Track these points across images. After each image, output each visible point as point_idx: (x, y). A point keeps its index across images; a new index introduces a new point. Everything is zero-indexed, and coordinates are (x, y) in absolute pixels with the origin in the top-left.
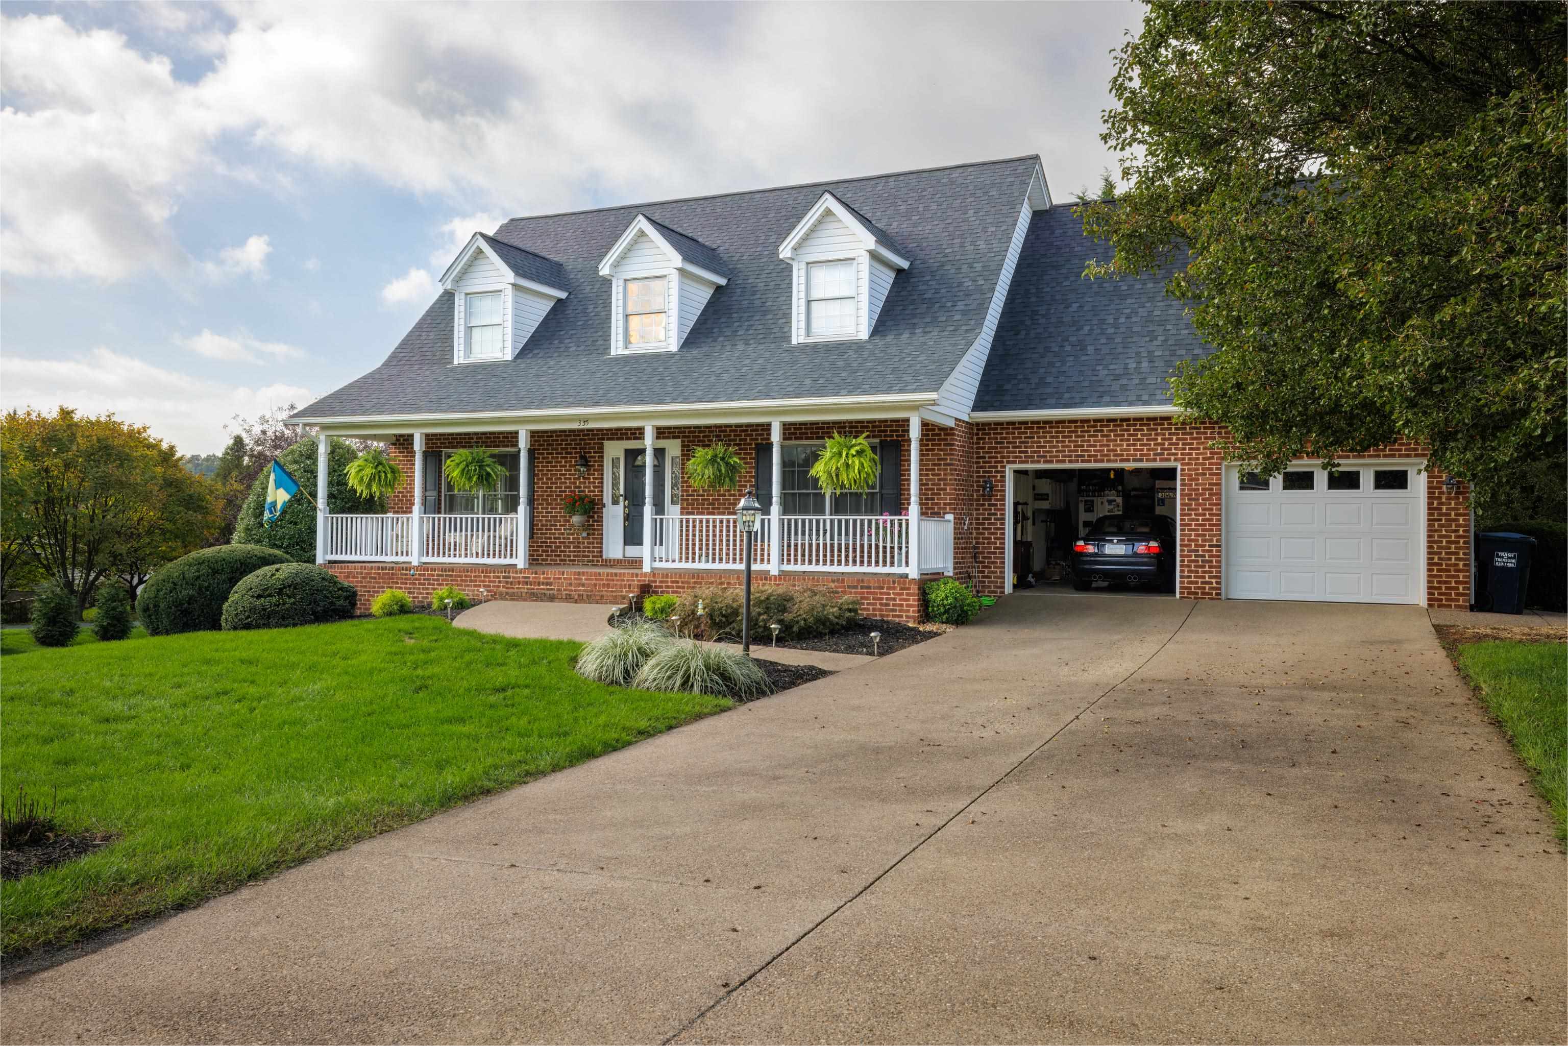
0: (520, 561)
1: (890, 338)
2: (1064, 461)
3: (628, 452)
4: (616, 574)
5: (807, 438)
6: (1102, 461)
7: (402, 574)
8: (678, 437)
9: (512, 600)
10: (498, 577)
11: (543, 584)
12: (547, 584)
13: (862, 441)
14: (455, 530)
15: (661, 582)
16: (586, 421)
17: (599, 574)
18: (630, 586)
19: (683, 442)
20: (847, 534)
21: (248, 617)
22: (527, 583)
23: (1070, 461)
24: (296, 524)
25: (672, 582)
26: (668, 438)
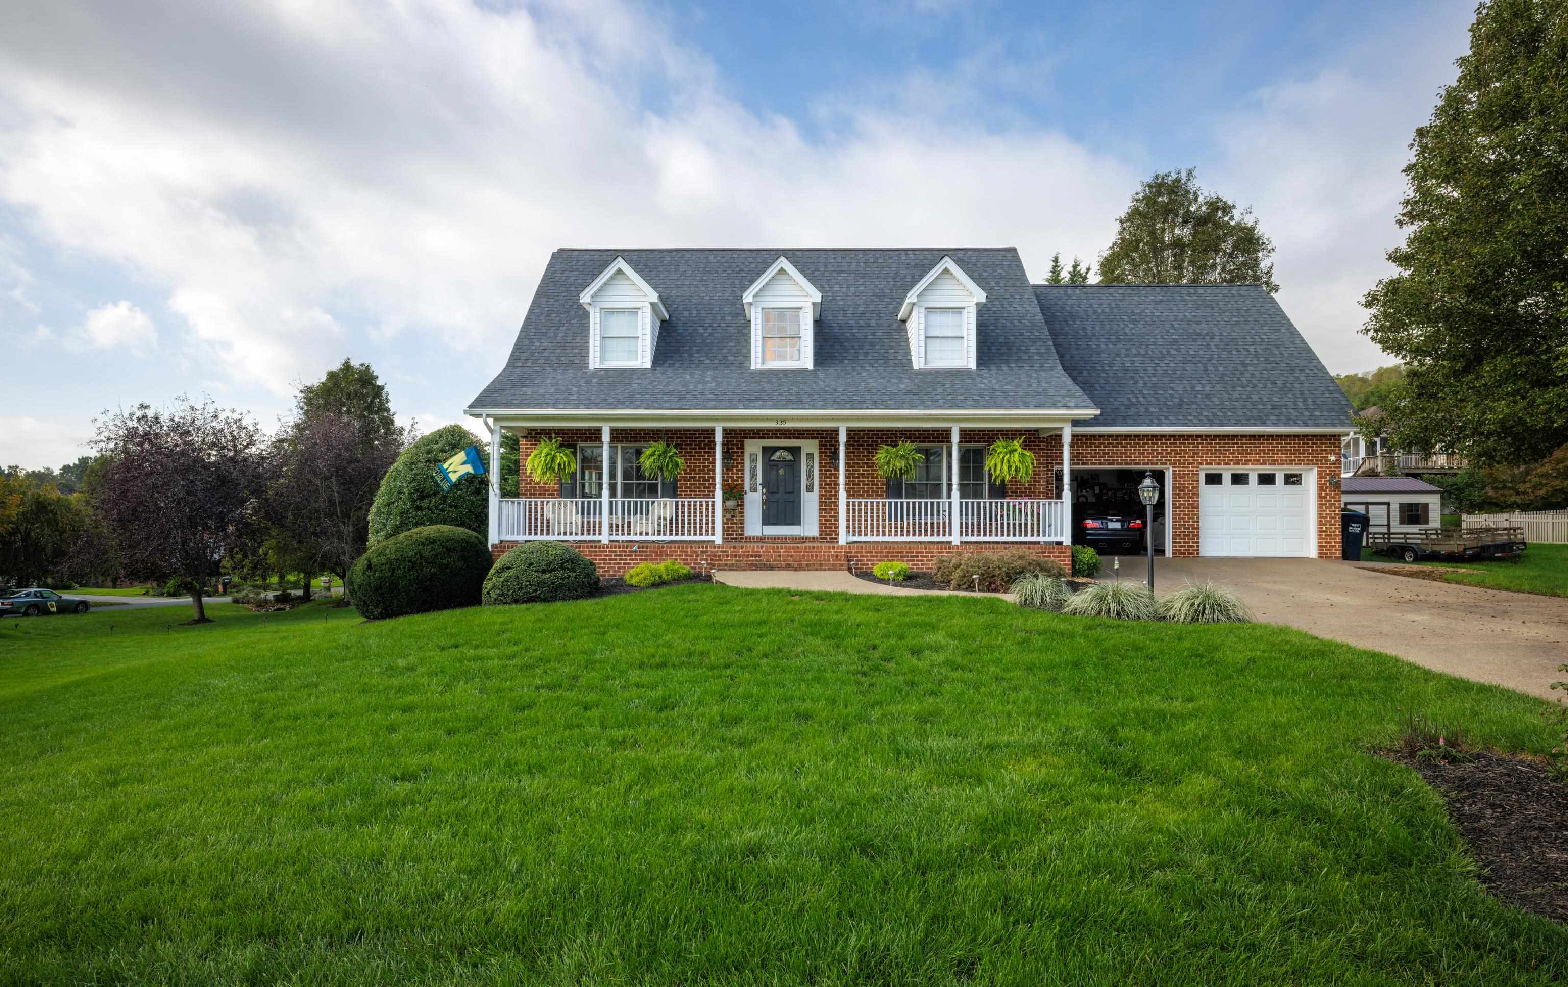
0: (718, 539)
1: (994, 370)
2: (1096, 464)
3: (765, 449)
4: (814, 547)
5: (929, 442)
6: (1122, 464)
7: (590, 551)
8: (817, 438)
9: (730, 570)
10: (695, 552)
11: (752, 556)
12: (756, 556)
13: (1017, 444)
14: (641, 513)
15: (856, 552)
16: (783, 421)
17: (798, 547)
18: (837, 556)
19: (820, 442)
20: (973, 515)
21: (536, 591)
22: (736, 556)
23: (1100, 464)
24: (456, 507)
25: (867, 552)
26: (808, 438)
